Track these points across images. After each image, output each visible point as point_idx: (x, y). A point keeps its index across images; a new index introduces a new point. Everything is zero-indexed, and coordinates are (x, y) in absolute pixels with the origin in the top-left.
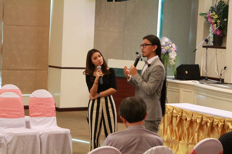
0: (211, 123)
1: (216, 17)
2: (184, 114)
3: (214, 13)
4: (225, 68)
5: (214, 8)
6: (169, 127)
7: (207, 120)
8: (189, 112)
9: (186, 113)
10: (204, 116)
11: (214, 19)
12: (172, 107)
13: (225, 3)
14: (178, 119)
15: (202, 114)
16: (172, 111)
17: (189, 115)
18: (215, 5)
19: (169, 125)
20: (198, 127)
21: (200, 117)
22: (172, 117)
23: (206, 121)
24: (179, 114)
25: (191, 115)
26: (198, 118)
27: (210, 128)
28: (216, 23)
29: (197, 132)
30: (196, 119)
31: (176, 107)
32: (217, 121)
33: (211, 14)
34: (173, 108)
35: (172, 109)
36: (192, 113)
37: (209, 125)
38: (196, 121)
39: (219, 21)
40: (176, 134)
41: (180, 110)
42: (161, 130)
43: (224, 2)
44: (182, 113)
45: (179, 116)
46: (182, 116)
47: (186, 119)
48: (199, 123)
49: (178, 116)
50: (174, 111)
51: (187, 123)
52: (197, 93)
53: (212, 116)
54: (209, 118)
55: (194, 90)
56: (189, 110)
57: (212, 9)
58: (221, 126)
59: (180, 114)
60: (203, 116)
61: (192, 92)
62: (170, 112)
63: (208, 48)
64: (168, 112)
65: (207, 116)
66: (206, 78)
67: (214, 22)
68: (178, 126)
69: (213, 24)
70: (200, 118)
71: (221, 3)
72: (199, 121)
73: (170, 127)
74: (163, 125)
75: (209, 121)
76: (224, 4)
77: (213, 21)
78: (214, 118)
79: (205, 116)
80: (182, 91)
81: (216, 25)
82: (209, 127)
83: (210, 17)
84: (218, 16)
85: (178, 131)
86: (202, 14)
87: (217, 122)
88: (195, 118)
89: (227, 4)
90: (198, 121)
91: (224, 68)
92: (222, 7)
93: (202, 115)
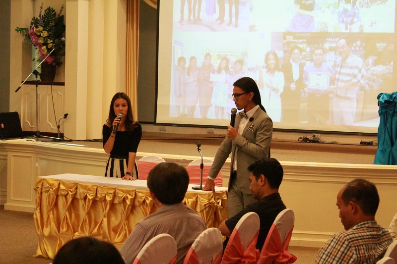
0: (131, 199)
1: (45, 34)
2: (81, 191)
3: (41, 28)
4: (66, 116)
5: (38, 20)
6: (51, 213)
7: (125, 196)
8: (90, 186)
9: (85, 187)
10: (118, 189)
11: (41, 38)
12: (56, 180)
13: (55, 13)
14: (70, 200)
15: (114, 187)
16: (57, 187)
17: (90, 191)
18: (39, 15)
19: (52, 209)
20: (108, 208)
21: (112, 191)
22: (57, 196)
23: (124, 198)
24: (70, 191)
25: (94, 191)
26: (107, 194)
27: (130, 208)
28: (45, 44)
29: (106, 215)
30: (105, 196)
31: (65, 180)
32: (143, 196)
33: (35, 29)
34: (58, 182)
35: (56, 184)
36: (95, 188)
37: (128, 202)
38: (103, 199)
39: (50, 41)
40: (67, 224)
41: (73, 185)
42: (37, 220)
43: (54, 11)
44: (77, 188)
45: (72, 194)
46: (76, 194)
47: (85, 198)
48: (110, 201)
49: (70, 193)
50: (62, 187)
51: (87, 204)
52: (40, 158)
53: (134, 189)
54: (128, 192)
55: (35, 154)
56: (90, 183)
57: (35, 22)
58: (150, 203)
59: (73, 190)
60: (117, 191)
61: (31, 157)
62: (54, 188)
63: (38, 85)
64: (51, 189)
65: (125, 190)
66: (38, 134)
67: (43, 42)
68: (69, 209)
69: (40, 47)
70: (111, 194)
71: (50, 12)
72: (110, 198)
73: (53, 213)
74: (39, 211)
75: (130, 197)
76: (53, 13)
77: (41, 41)
78: (139, 192)
79: (120, 190)
80: (12, 157)
81: (45, 47)
82: (129, 206)
83: (34, 34)
84: (48, 32)
85: (71, 217)
86: (19, 30)
87: (144, 198)
88: (103, 195)
89: (60, 14)
90: (108, 198)
91: (63, 116)
92: (51, 18)
93: (115, 189)
